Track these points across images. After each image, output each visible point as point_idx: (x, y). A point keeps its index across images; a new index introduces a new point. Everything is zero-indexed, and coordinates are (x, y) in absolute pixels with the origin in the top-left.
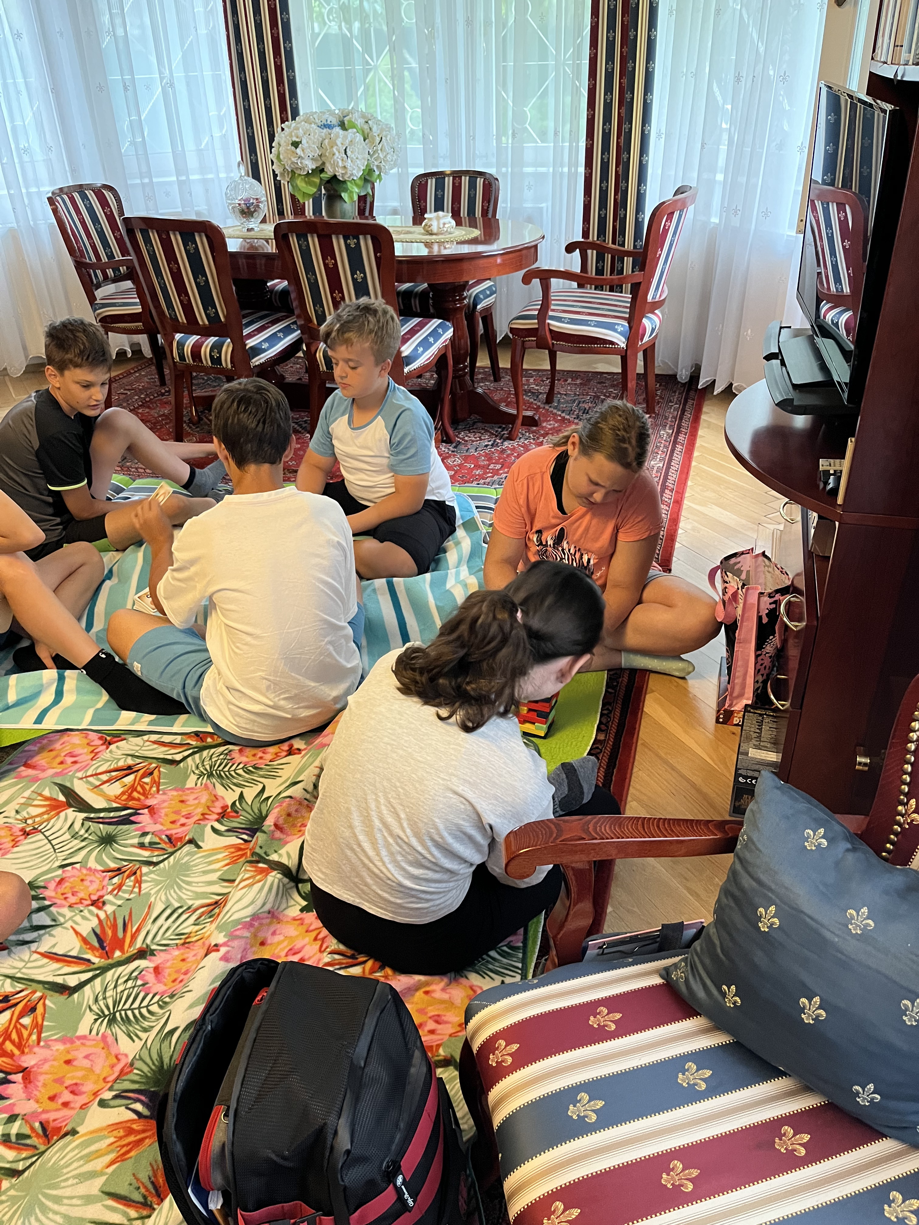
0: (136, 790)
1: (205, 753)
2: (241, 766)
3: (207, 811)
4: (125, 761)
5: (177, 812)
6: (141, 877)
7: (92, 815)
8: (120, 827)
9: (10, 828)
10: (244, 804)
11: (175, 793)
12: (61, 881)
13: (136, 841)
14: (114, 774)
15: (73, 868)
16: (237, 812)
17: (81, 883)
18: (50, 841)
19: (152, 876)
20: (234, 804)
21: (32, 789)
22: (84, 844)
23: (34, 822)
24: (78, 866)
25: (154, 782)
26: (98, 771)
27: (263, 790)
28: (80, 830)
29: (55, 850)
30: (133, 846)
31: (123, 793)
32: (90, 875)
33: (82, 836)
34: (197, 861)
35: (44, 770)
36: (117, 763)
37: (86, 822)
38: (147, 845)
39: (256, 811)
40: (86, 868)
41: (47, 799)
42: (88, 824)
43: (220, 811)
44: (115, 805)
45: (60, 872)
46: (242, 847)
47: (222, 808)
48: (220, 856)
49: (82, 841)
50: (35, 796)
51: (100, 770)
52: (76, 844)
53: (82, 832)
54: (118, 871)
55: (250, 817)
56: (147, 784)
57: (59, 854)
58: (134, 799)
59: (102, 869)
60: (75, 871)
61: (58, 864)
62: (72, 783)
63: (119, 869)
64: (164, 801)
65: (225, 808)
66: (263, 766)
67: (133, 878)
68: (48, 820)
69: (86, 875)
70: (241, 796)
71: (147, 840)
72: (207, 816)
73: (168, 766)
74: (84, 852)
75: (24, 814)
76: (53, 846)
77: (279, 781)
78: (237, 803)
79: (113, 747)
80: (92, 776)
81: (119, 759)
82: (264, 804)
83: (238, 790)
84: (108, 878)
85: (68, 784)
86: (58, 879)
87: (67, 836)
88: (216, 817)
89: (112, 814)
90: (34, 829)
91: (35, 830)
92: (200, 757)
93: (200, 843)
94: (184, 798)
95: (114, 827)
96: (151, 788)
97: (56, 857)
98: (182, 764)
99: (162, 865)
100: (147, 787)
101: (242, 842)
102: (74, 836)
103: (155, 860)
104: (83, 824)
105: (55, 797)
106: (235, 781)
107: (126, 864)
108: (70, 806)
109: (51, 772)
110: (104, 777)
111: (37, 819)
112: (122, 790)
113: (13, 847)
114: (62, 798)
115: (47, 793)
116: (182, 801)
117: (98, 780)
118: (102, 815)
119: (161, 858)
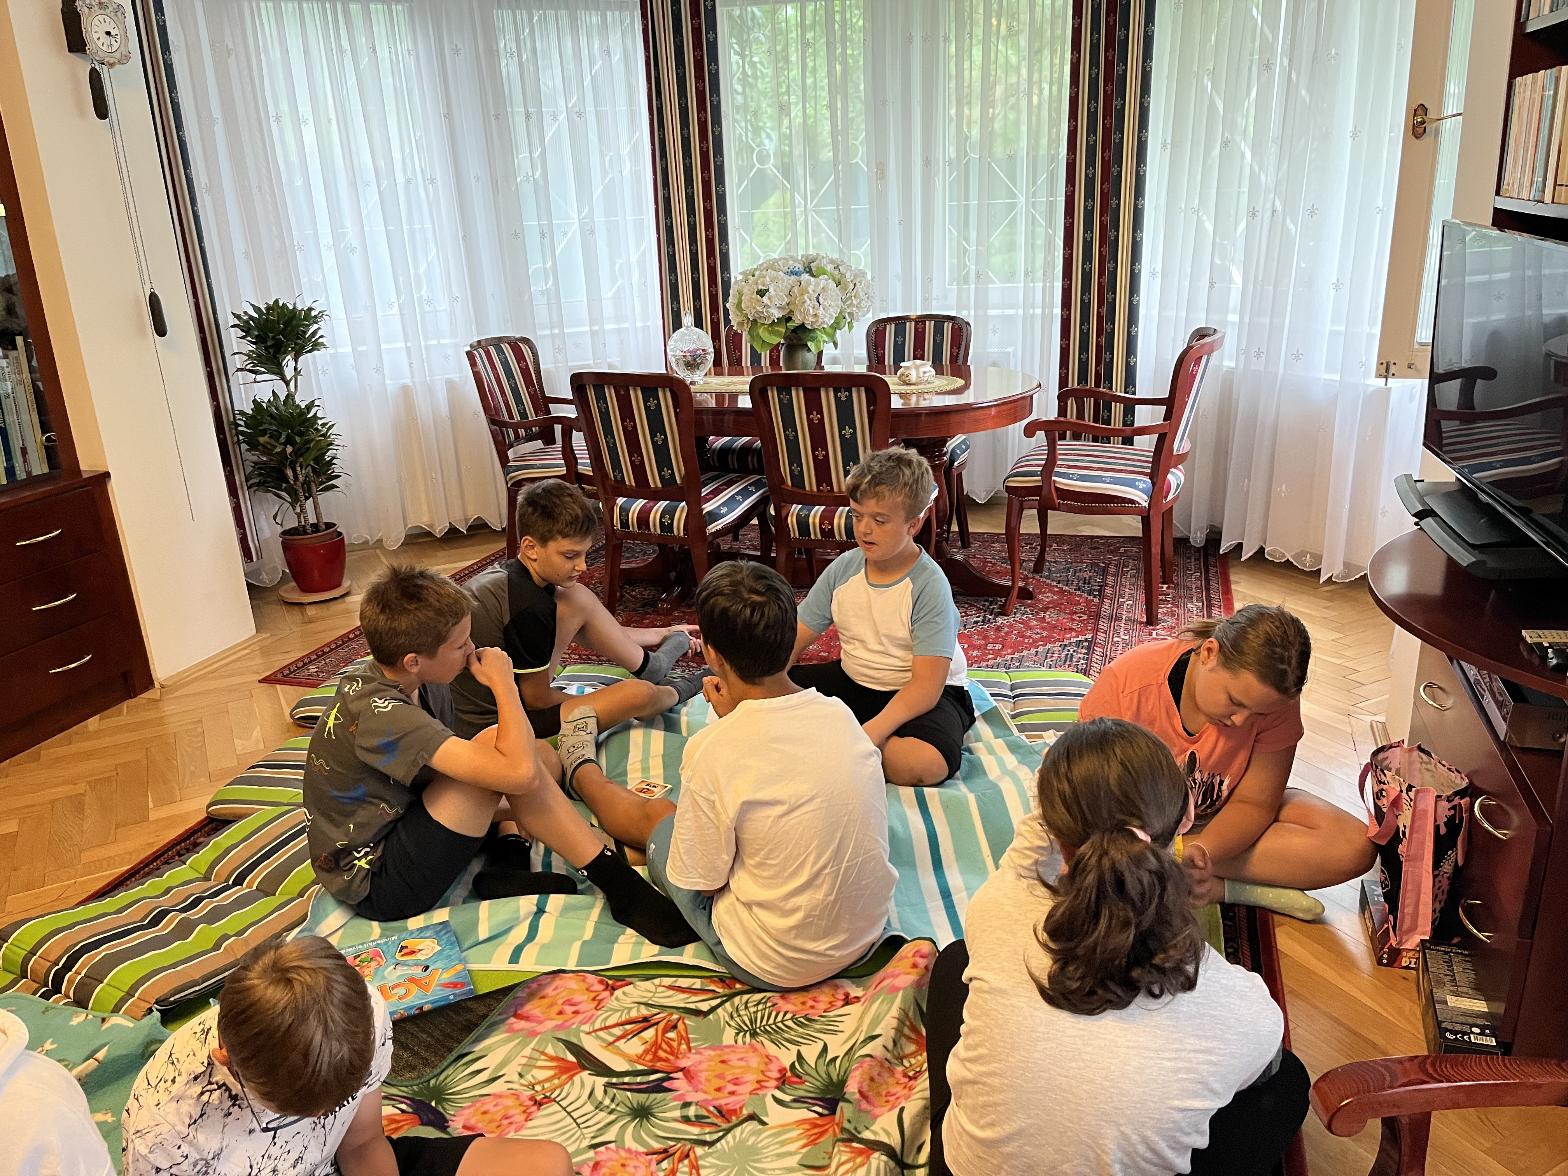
0: (660, 1048)
1: (737, 1000)
2: (789, 1016)
3: (761, 1077)
4: (638, 1010)
5: (720, 1076)
6: (696, 1161)
7: (614, 1080)
8: (653, 1096)
9: (517, 1097)
10: (806, 1067)
11: (712, 1053)
12: (596, 1166)
13: (677, 1114)
14: (628, 1027)
15: (607, 1149)
16: (800, 1077)
17: (620, 1168)
18: (569, 1113)
19: (710, 1159)
20: (793, 1065)
21: (532, 1045)
22: (612, 1117)
23: (543, 1089)
24: (612, 1146)
25: (681, 1037)
26: (607, 1024)
27: (825, 1049)
28: (604, 1099)
29: (578, 1125)
30: (675, 1120)
31: (646, 1052)
32: (632, 1159)
33: (608, 1107)
34: (766, 1141)
35: (540, 1022)
36: (628, 1013)
37: (609, 1089)
38: (693, 1119)
39: (825, 1076)
40: (624, 1148)
41: (552, 1059)
42: (612, 1091)
43: (778, 1075)
44: (640, 1067)
45: (591, 1154)
46: (819, 1122)
47: (780, 1071)
48: (794, 1134)
49: (611, 1113)
50: (536, 1055)
51: (609, 1022)
52: (603, 1117)
53: (607, 1102)
54: (665, 1153)
55: (818, 1084)
56: (673, 1040)
57: (585, 1131)
58: (660, 1059)
59: (645, 1150)
60: (610, 1152)
61: (586, 1143)
62: (579, 1039)
63: (665, 1151)
64: (700, 1062)
65: (782, 1071)
66: (816, 1018)
67: (686, 1162)
68: (562, 1086)
69: (626, 1159)
70: (799, 1056)
71: (692, 1112)
72: (764, 1084)
73: (693, 1017)
74: (616, 1128)
75: (529, 1077)
76: (575, 1120)
77: (842, 1037)
78: (797, 1064)
79: (618, 993)
80: (601, 1029)
81: (630, 1009)
82: (831, 1068)
83: (794, 1049)
84: (654, 1163)
85: (574, 1040)
86: (591, 1164)
87: (589, 1107)
88: (775, 1083)
89: (639, 1079)
90: (546, 1097)
91: (548, 1100)
92: (732, 1005)
93: (765, 1119)
94: (724, 1058)
95: (646, 1096)
96: (680, 1044)
97: (583, 1134)
98: (711, 1016)
99: (718, 1145)
100: (675, 1044)
101: (816, 1116)
102: (599, 1107)
103: (708, 1138)
104: (605, 1092)
105: (562, 1056)
106: (786, 1036)
107: (672, 1143)
108: (584, 1068)
109: (549, 1024)
110: (618, 1031)
111: (547, 1085)
112: (643, 1047)
113: (526, 1120)
114: (571, 1058)
115: (550, 1050)
116: (723, 1062)
117: (612, 1035)
118: (626, 1080)
119: (715, 1136)
